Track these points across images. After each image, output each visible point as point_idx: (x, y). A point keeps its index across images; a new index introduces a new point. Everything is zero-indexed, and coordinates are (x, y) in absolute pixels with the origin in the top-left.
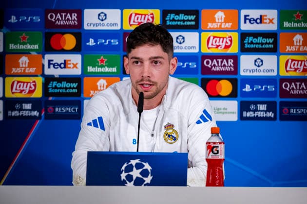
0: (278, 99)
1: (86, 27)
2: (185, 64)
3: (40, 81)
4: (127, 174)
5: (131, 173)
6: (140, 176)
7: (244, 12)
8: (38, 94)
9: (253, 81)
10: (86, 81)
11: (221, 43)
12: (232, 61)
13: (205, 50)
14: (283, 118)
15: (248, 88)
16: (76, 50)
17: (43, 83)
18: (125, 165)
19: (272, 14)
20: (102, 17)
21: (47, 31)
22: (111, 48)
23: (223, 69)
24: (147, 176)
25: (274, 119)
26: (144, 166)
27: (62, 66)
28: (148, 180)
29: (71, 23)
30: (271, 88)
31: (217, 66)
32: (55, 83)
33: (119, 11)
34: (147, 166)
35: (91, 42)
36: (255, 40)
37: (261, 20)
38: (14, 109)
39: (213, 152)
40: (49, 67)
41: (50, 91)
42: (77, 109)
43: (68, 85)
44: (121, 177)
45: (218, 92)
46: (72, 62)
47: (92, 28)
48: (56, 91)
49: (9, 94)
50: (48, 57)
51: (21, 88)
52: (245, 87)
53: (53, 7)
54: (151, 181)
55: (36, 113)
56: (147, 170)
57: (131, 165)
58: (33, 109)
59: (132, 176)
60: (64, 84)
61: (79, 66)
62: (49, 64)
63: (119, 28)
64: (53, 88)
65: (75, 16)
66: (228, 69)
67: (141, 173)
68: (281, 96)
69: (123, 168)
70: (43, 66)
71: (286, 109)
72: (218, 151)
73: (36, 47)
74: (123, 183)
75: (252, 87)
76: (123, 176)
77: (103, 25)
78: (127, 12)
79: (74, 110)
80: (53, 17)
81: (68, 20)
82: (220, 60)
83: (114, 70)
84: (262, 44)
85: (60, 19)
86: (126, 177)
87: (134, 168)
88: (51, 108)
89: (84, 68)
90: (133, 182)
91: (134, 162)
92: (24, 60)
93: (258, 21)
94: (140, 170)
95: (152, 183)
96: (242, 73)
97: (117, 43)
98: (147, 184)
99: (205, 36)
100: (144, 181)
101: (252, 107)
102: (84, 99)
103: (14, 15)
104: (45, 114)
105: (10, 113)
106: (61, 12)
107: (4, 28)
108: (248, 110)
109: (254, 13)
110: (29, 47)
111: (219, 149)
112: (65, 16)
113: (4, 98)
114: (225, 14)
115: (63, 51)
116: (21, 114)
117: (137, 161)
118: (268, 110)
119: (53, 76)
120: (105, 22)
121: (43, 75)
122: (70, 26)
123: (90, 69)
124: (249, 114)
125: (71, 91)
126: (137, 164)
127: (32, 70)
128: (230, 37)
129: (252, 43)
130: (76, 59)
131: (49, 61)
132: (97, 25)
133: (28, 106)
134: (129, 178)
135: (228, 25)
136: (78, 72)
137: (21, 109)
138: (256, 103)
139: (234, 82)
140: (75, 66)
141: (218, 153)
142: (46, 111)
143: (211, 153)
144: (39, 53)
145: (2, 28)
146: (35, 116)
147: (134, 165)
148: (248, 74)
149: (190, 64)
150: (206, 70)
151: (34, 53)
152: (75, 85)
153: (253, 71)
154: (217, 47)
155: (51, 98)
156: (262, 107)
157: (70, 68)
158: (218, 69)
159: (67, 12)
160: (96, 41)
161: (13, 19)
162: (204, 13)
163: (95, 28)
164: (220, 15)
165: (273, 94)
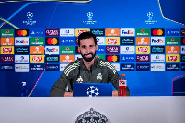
0: (135, 63)
1: (61, 36)
2: (100, 49)
3: (43, 56)
4: (89, 92)
5: (90, 92)
6: (94, 93)
7: (122, 29)
8: (43, 61)
9: (125, 56)
10: (61, 56)
11: (113, 41)
12: (117, 48)
13: (107, 44)
14: (137, 70)
15: (123, 59)
16: (58, 44)
17: (45, 57)
18: (88, 89)
19: (133, 30)
20: (67, 32)
21: (46, 37)
22: (71, 44)
23: (114, 51)
24: (97, 93)
25: (134, 70)
26: (95, 89)
27: (52, 50)
28: (97, 94)
29: (55, 34)
30: (132, 58)
31: (111, 50)
32: (49, 57)
33: (73, 29)
34: (97, 89)
35: (63, 41)
36: (126, 40)
37: (128, 32)
38: (33, 67)
39: (122, 83)
40: (47, 51)
41: (48, 60)
42: (58, 67)
43: (54, 58)
44: (87, 93)
45: (112, 60)
46: (56, 49)
47: (63, 36)
48: (50, 60)
49: (31, 62)
50: (47, 47)
51: (36, 59)
52: (122, 58)
53: (49, 28)
54: (99, 94)
55: (42, 69)
56: (97, 90)
57: (91, 88)
58: (41, 67)
59: (91, 93)
60: (53, 58)
61: (59, 50)
62: (47, 50)
63: (74, 36)
64: (48, 59)
65: (57, 31)
66: (116, 51)
67: (94, 92)
68: (136, 62)
69: (88, 90)
70: (45, 50)
71: (138, 66)
72: (124, 83)
73: (42, 43)
74: (88, 96)
75: (125, 58)
76: (88, 93)
77: (68, 35)
78: (77, 30)
79: (57, 67)
80: (48, 32)
81: (54, 33)
82: (113, 48)
83: (72, 52)
84: (129, 42)
85: (51, 33)
86: (89, 93)
87: (92, 90)
88: (48, 67)
89: (60, 51)
90: (91, 95)
91: (91, 87)
92: (37, 48)
93: (127, 33)
94: (94, 90)
95: (99, 95)
96: (121, 53)
97: (73, 42)
98: (97, 96)
99: (107, 38)
100: (96, 95)
101: (125, 66)
102: (60, 63)
103: (33, 31)
104: (46, 69)
105: (32, 69)
106: (51, 30)
107: (30, 36)
108: (124, 67)
109: (126, 30)
110: (39, 43)
111: (124, 82)
112: (53, 31)
113: (30, 63)
114: (115, 30)
115: (52, 45)
116: (36, 69)
117: (93, 87)
118: (131, 67)
119: (49, 54)
120: (68, 34)
121: (45, 54)
122: (55, 35)
123: (63, 52)
124: (124, 69)
125: (55, 60)
126: (93, 88)
127: (40, 52)
128: (117, 39)
129: (125, 41)
130: (57, 48)
131: (47, 49)
132: (65, 35)
133: (39, 66)
134: (90, 94)
135: (116, 35)
136: (58, 53)
137: (36, 67)
138: (127, 64)
139: (118, 56)
140: (57, 50)
141: (124, 84)
142: (46, 68)
143: (122, 84)
144: (43, 46)
145: (29, 36)
146: (42, 70)
147: (92, 88)
148: (124, 53)
149: (101, 49)
150: (107, 52)
151: (41, 46)
152: (57, 58)
153: (125, 52)
154: (112, 43)
155: (48, 63)
156: (129, 66)
157: (55, 51)
158: (112, 51)
159: (54, 30)
160: (65, 41)
161: (33, 33)
162: (107, 30)
163: (65, 36)
164: (113, 31)
165: (133, 61)
